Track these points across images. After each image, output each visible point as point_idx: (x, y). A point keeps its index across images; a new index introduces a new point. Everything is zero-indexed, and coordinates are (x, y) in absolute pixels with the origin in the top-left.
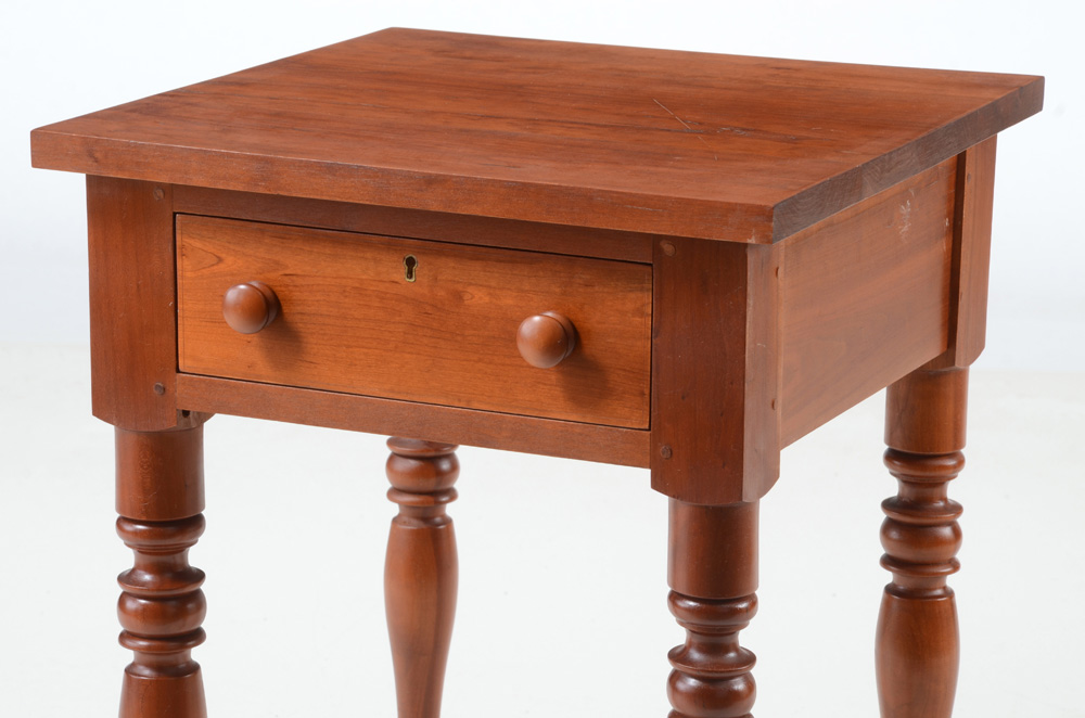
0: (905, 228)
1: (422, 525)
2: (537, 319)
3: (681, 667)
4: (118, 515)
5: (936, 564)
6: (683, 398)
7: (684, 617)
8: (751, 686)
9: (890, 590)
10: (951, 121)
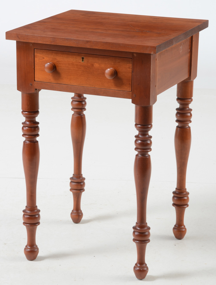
0: (181, 51)
1: (79, 116)
2: (109, 69)
3: (137, 138)
4: (22, 110)
5: (187, 121)
6: (138, 85)
7: (138, 129)
8: (151, 142)
9: (177, 127)
10: (190, 29)
